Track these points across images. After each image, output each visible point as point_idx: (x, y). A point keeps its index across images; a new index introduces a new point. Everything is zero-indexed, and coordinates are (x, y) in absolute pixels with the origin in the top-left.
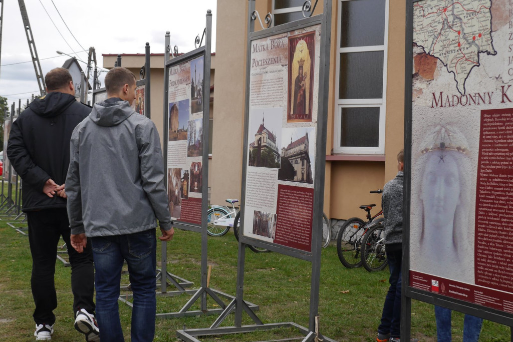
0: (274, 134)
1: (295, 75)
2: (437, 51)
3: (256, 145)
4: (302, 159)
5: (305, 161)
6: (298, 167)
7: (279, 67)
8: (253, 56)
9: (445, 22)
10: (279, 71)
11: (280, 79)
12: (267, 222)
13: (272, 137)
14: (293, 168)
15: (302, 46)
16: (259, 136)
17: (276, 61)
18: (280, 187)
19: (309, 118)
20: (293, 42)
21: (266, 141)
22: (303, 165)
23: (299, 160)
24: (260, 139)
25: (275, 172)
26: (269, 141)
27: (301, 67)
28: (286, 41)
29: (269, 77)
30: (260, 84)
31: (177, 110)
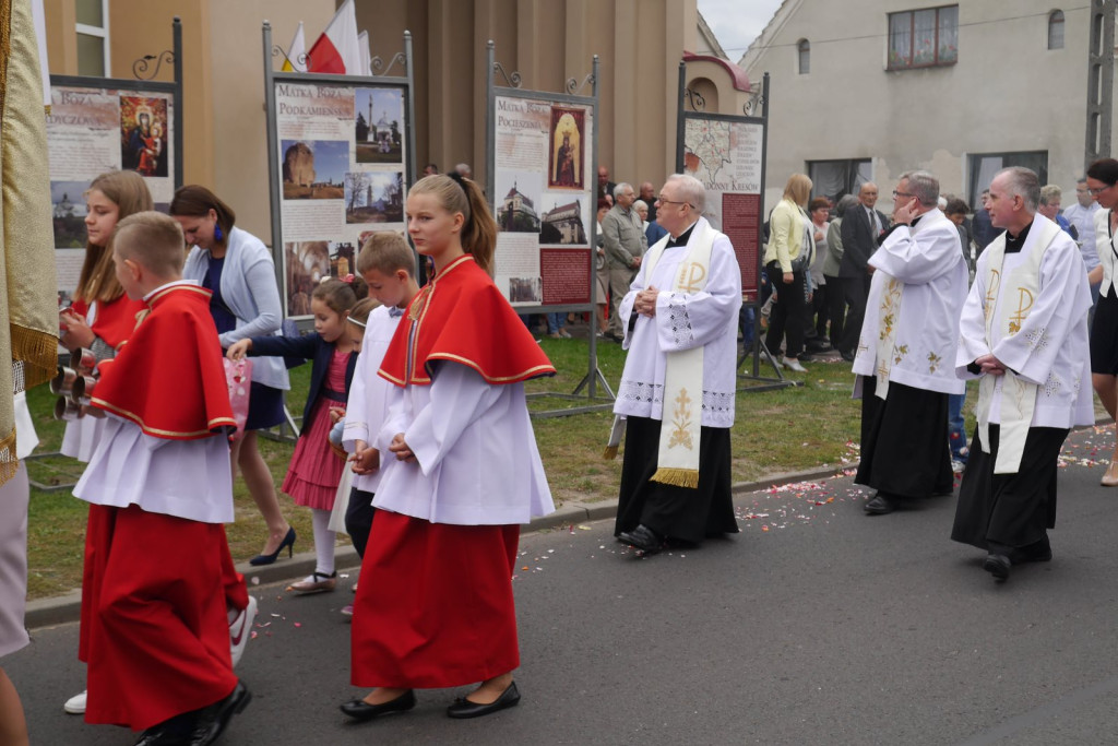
0: (530, 198)
1: (559, 144)
2: (699, 153)
3: (507, 208)
4: (572, 224)
5: (576, 226)
6: (566, 231)
7: (539, 133)
8: (499, 112)
9: (705, 137)
10: (539, 137)
11: (539, 145)
12: (529, 287)
13: (527, 202)
14: (559, 232)
15: (567, 119)
16: (510, 201)
17: (533, 126)
18: (542, 251)
19: (581, 186)
20: (556, 114)
21: (519, 205)
22: (573, 228)
23: (567, 224)
24: (512, 204)
25: (535, 236)
26: (524, 205)
27: (566, 138)
28: (548, 109)
29: (524, 139)
30: (511, 145)
31: (309, 153)
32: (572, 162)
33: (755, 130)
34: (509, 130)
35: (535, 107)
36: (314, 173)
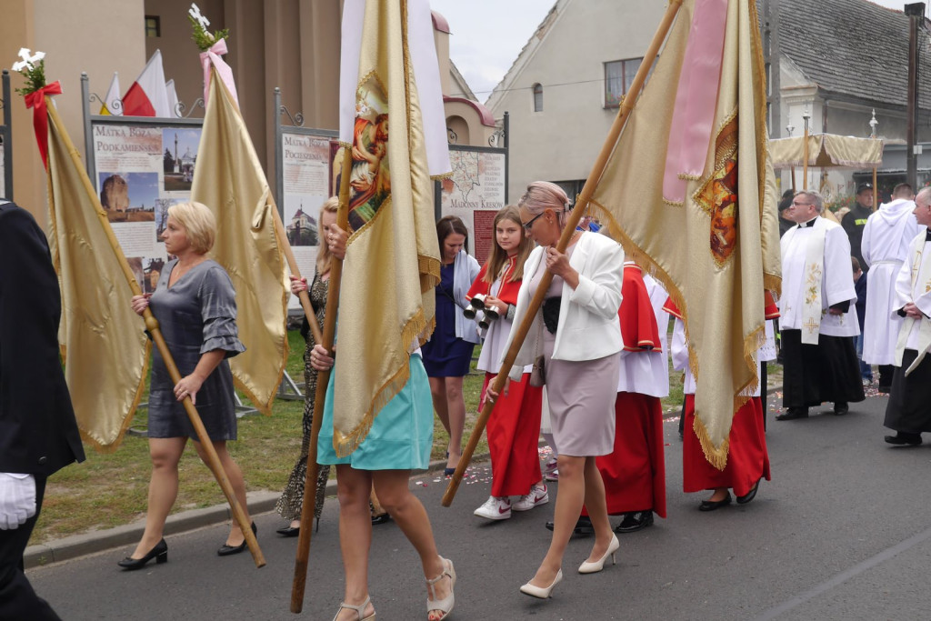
0: (314, 218)
1: (336, 174)
2: (454, 178)
3: (294, 227)
7: (320, 163)
8: (285, 147)
10: (319, 166)
11: (320, 173)
13: (312, 221)
16: (297, 220)
17: (315, 158)
20: (333, 149)
21: (304, 223)
24: (298, 222)
26: (310, 224)
28: (327, 144)
29: (307, 169)
30: (296, 174)
31: (123, 182)
33: (499, 159)
34: (294, 161)
35: (316, 142)
36: (128, 200)
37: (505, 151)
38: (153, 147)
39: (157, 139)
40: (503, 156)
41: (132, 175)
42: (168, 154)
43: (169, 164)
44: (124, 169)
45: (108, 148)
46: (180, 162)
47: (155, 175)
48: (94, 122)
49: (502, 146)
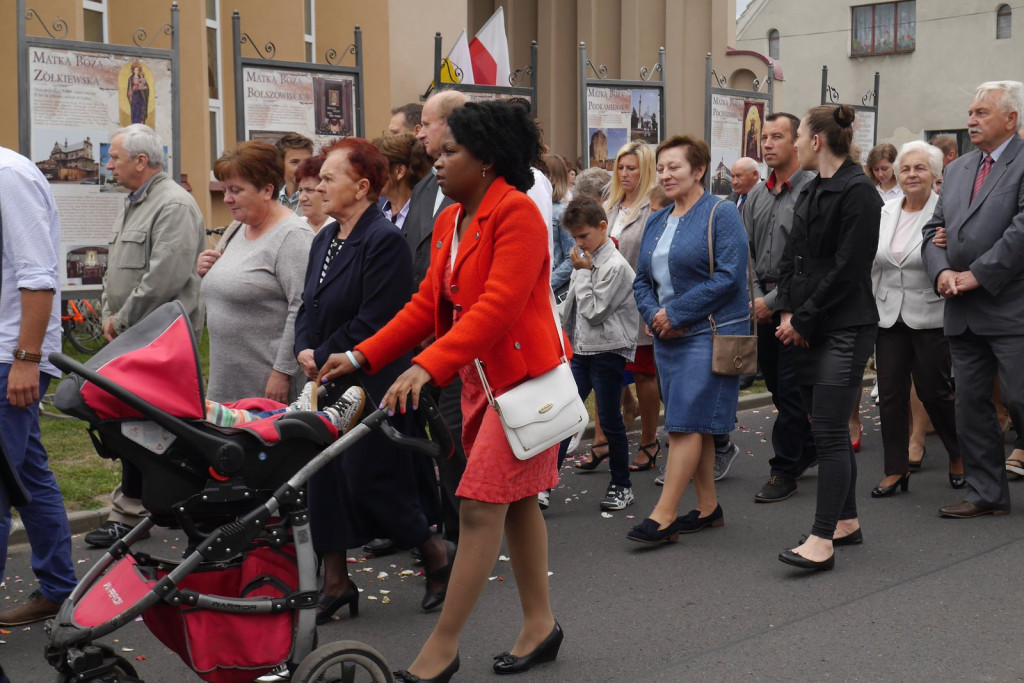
1: (748, 129)
3: (717, 178)
7: (736, 121)
8: (714, 106)
10: (736, 123)
11: (736, 130)
15: (753, 110)
16: (719, 172)
17: (733, 115)
20: (747, 106)
21: (724, 175)
24: (720, 174)
27: (753, 125)
28: (742, 103)
29: (728, 125)
30: (721, 129)
31: (604, 137)
32: (756, 142)
33: (870, 117)
34: (719, 119)
35: (735, 101)
36: (607, 152)
37: (874, 109)
38: (624, 105)
39: (627, 100)
40: (873, 114)
41: (610, 131)
42: (634, 111)
43: (635, 121)
44: (606, 125)
45: (595, 107)
46: (642, 119)
47: (625, 130)
48: (589, 85)
49: (871, 104)
